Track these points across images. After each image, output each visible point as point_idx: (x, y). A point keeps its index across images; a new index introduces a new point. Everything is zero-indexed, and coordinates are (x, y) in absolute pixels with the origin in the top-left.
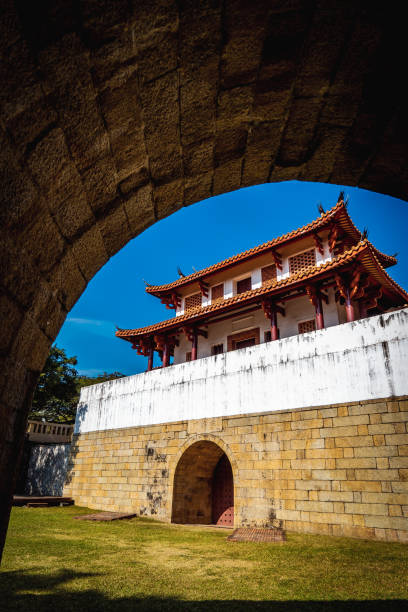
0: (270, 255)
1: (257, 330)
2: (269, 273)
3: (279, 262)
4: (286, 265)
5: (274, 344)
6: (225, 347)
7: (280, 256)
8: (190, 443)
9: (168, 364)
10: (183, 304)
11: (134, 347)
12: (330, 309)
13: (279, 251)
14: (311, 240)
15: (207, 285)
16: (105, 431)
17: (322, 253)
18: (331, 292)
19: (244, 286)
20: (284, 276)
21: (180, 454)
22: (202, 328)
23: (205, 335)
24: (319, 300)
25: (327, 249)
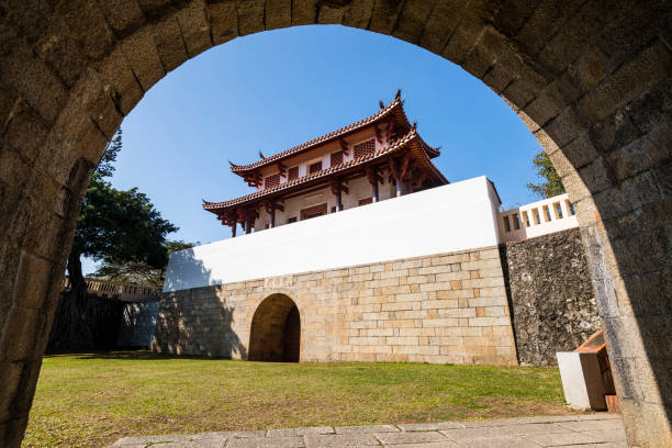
0: (338, 144)
1: (325, 206)
2: (336, 159)
3: (345, 150)
4: (352, 153)
5: (338, 213)
6: (299, 218)
7: (347, 144)
8: (266, 295)
9: (249, 232)
10: (264, 182)
11: (219, 219)
12: (384, 188)
13: (347, 140)
14: (372, 131)
15: (285, 167)
16: (191, 290)
17: (381, 142)
18: (386, 174)
19: (316, 167)
20: (349, 160)
21: (257, 305)
22: (279, 203)
23: (282, 209)
24: (376, 181)
25: (384, 140)
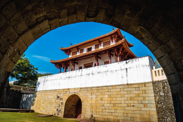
0: (98, 41)
1: (92, 63)
2: (97, 46)
4: (102, 44)
5: (97, 67)
6: (83, 67)
7: (101, 42)
8: (70, 95)
9: (66, 71)
10: (71, 54)
11: (55, 66)
12: (113, 59)
13: (100, 40)
14: (110, 37)
15: (79, 49)
16: (45, 91)
17: (112, 42)
18: (114, 53)
19: (90, 49)
20: (101, 47)
21: (67, 98)
22: (77, 61)
23: (77, 63)
24: (110, 55)
25: (114, 41)
